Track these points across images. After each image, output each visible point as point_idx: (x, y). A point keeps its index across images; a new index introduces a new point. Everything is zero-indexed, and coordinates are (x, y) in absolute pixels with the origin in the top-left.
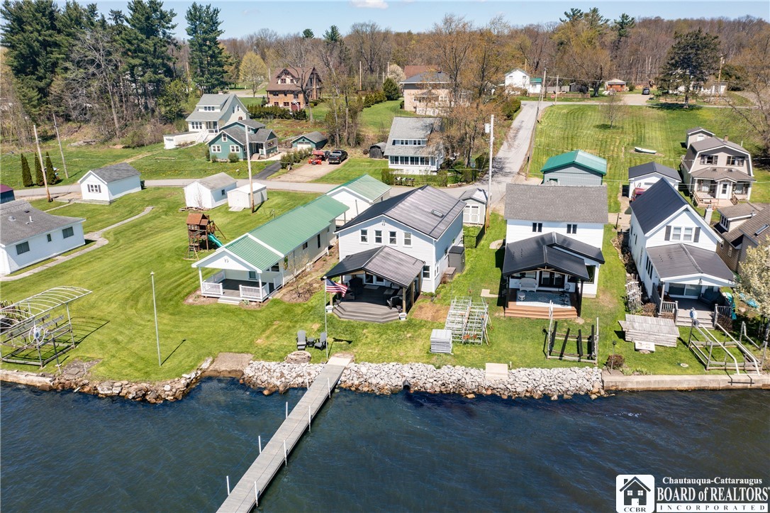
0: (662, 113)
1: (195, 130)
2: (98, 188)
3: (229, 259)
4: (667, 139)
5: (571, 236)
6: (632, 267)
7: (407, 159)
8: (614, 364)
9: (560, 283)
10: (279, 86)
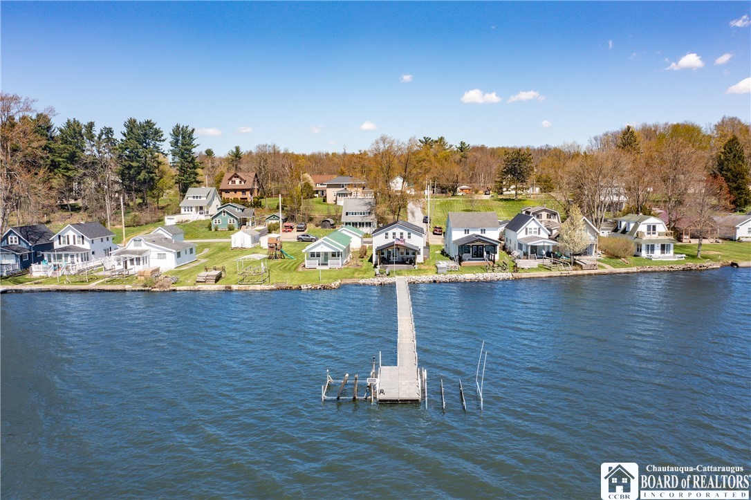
0: (501, 203)
1: (187, 212)
3: (324, 246)
5: (483, 235)
7: (350, 224)
8: (516, 271)
10: (230, 185)
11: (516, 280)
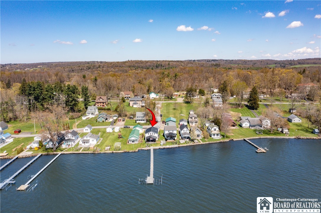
1: (88, 115)
2: (88, 130)
3: (133, 138)
4: (186, 112)
5: (173, 132)
6: (180, 135)
7: (138, 120)
8: (179, 144)
9: (172, 138)
10: (99, 101)
11: (179, 147)
